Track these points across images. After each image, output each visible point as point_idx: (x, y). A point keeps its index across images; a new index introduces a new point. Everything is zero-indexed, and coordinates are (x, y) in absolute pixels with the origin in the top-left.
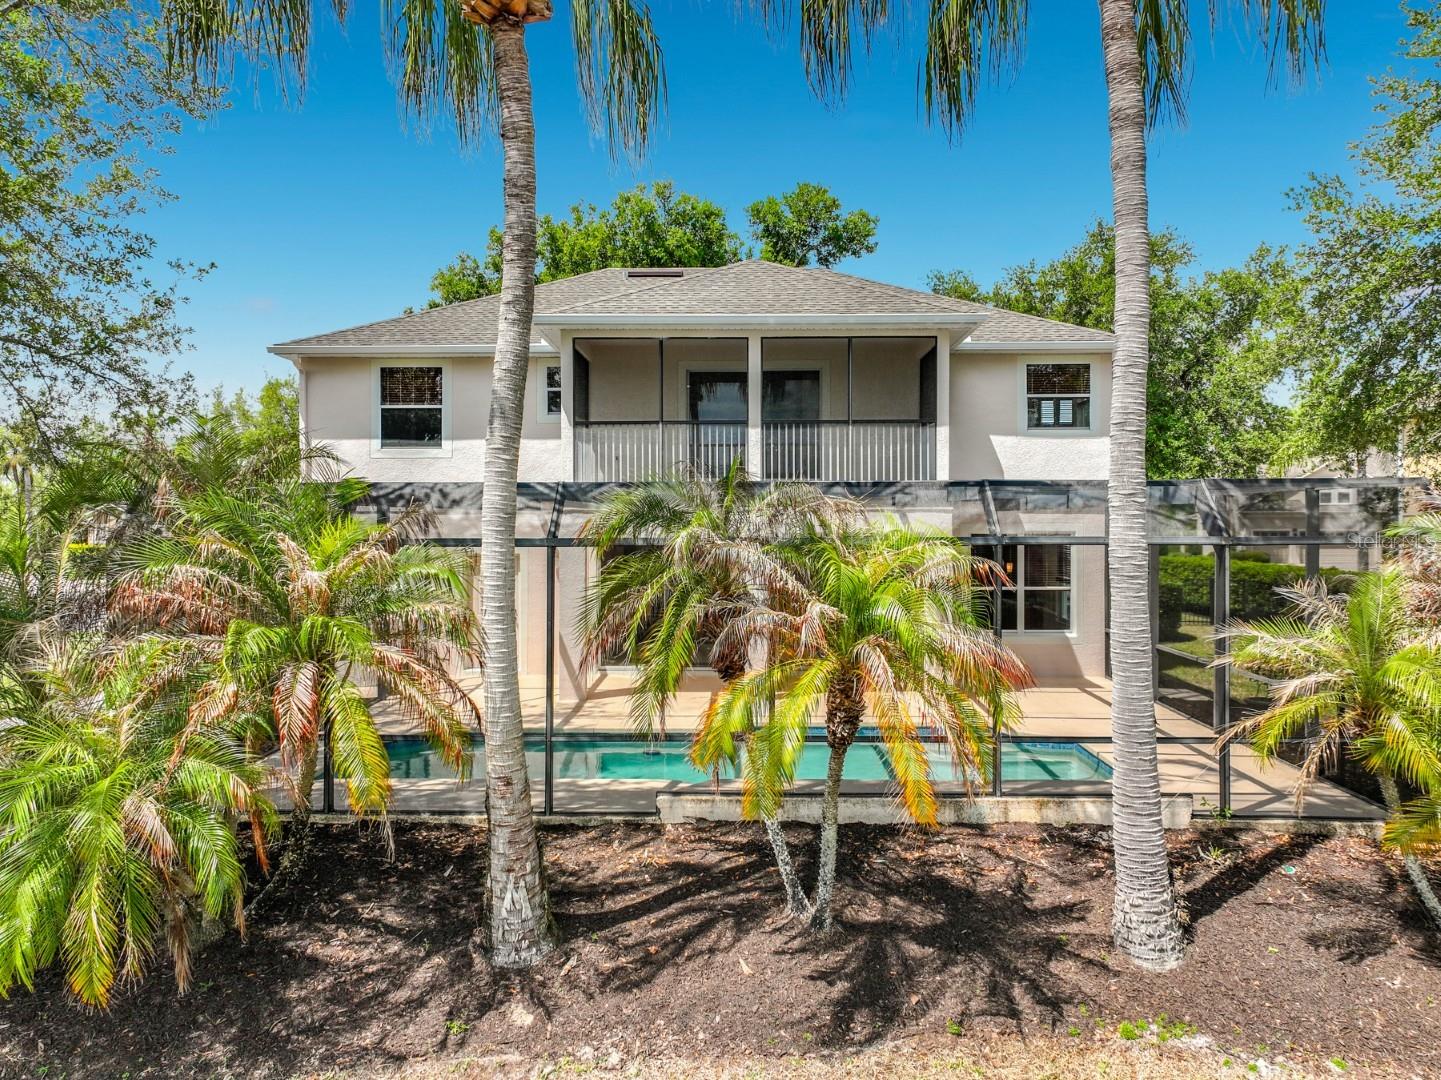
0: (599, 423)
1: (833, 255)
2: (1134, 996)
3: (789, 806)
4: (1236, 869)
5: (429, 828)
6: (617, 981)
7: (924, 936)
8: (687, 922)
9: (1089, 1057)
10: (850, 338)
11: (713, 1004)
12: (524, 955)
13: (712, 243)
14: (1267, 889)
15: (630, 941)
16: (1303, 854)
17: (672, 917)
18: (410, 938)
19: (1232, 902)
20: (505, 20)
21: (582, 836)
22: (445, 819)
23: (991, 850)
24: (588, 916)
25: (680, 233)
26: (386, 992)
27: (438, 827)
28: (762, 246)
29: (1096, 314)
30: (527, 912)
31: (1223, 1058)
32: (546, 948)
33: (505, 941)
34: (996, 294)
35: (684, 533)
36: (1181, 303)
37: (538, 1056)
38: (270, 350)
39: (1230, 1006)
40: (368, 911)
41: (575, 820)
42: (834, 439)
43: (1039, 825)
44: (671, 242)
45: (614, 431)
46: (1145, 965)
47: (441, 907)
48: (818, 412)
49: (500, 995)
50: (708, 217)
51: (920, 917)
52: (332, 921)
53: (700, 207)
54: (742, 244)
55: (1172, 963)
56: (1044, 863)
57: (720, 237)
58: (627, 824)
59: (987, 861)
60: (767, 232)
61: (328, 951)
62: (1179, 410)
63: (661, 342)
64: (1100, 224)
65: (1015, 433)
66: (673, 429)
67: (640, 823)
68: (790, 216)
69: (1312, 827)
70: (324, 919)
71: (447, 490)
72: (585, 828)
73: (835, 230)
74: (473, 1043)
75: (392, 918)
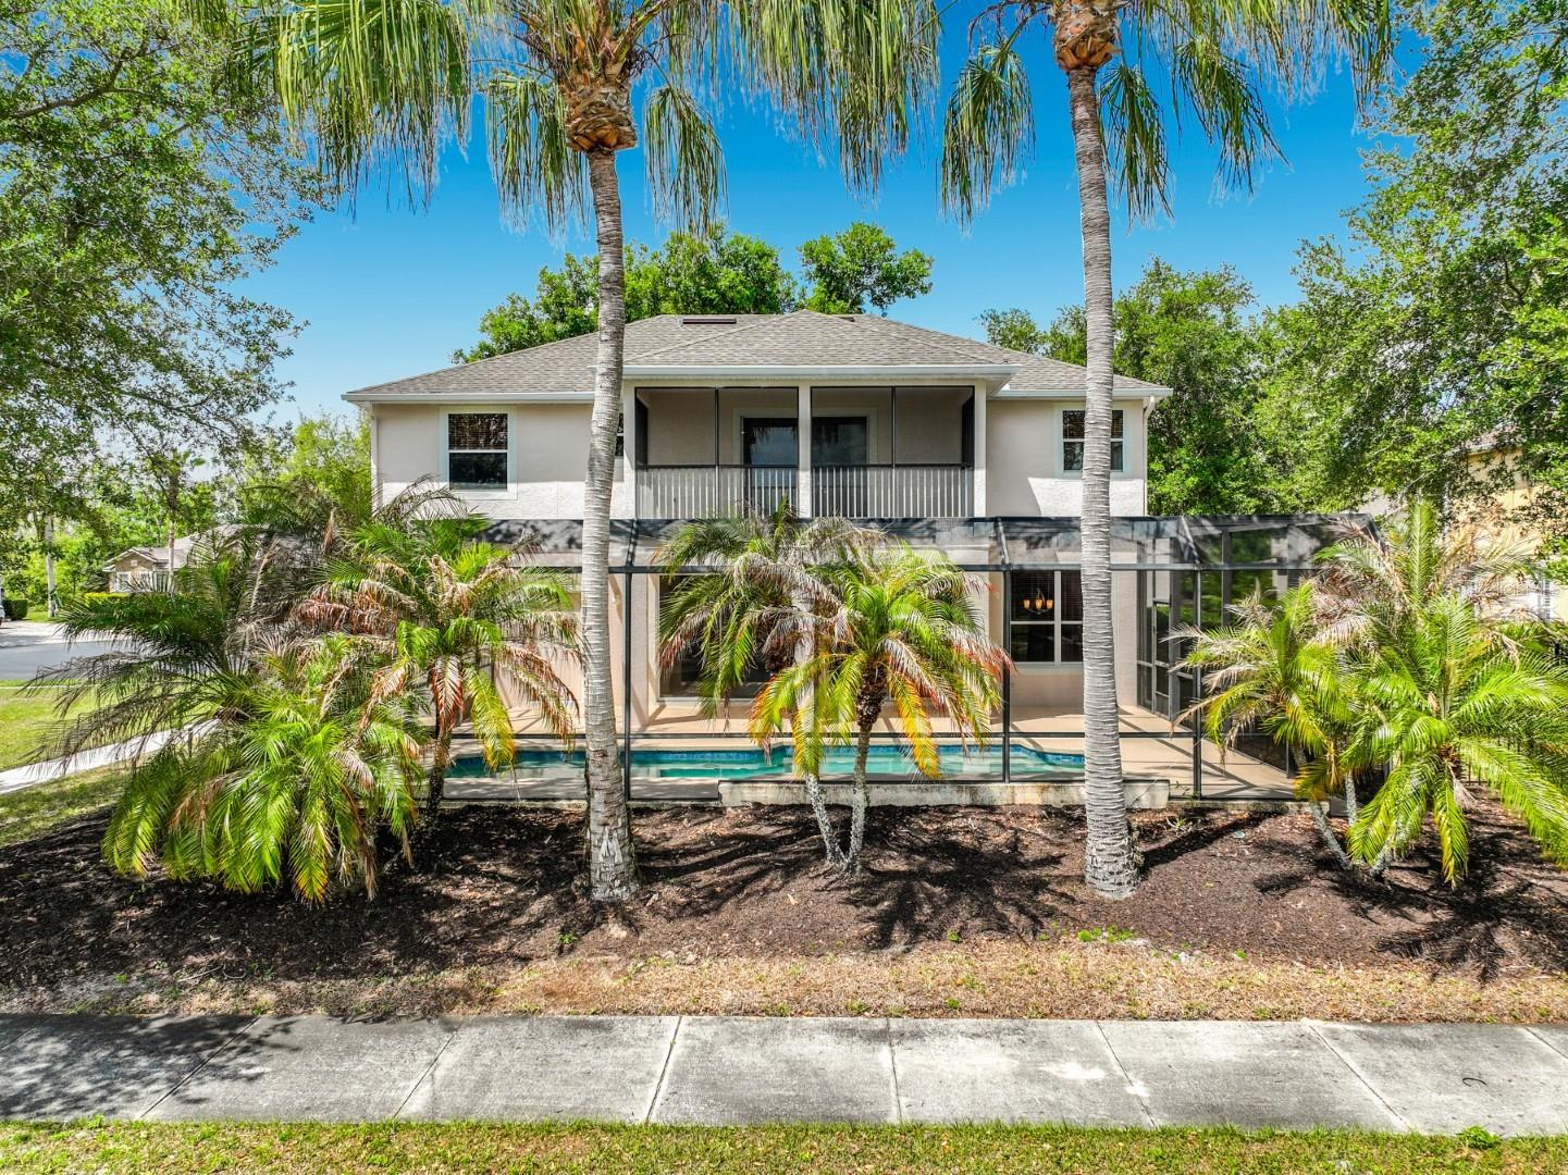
0: (659, 467)
1: (887, 295)
2: (1095, 915)
3: (830, 792)
4: (1195, 835)
5: (526, 811)
6: (690, 909)
7: (938, 880)
8: (745, 872)
9: (1054, 953)
10: (893, 388)
11: (767, 922)
12: (616, 891)
13: (763, 283)
14: (1218, 848)
15: (700, 885)
16: (1257, 825)
17: (733, 870)
18: (521, 884)
19: (1188, 856)
20: (601, 151)
21: (657, 817)
22: (539, 804)
23: (998, 823)
24: (667, 868)
25: (732, 275)
26: (509, 919)
27: (534, 811)
28: (814, 290)
29: (1152, 355)
30: (619, 858)
31: (1153, 952)
32: (634, 887)
33: (601, 881)
34: (1054, 334)
35: (741, 557)
36: (1240, 343)
37: (632, 957)
38: (343, 397)
39: (1166, 920)
40: (486, 866)
41: (649, 804)
42: (879, 482)
43: (1041, 807)
44: (723, 284)
45: (673, 474)
46: (1107, 895)
47: (544, 863)
48: (864, 456)
49: (598, 919)
50: (760, 258)
51: (935, 867)
52: (457, 873)
53: (753, 247)
54: (795, 284)
55: (1127, 893)
56: (1040, 831)
57: (773, 276)
58: (695, 808)
59: (992, 831)
60: (821, 272)
61: (458, 892)
62: (1237, 452)
63: (717, 391)
64: (1157, 264)
65: (1052, 476)
66: (728, 473)
67: (705, 806)
68: (844, 256)
69: (1268, 807)
70: (450, 871)
71: (538, 526)
72: (659, 811)
73: (889, 270)
74: (581, 949)
75: (505, 871)
